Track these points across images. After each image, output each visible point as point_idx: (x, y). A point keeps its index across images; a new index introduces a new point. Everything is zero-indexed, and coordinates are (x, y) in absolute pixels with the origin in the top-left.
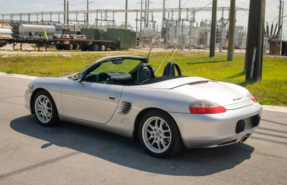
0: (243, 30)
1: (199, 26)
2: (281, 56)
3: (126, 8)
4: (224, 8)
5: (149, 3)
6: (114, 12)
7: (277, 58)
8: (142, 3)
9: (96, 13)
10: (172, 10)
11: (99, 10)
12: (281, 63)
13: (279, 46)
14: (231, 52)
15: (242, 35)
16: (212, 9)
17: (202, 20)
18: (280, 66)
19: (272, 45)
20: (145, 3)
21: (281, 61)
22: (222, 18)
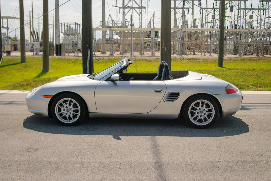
2: (56, 56)
7: (55, 58)
12: (59, 62)
13: (53, 48)
14: (24, 55)
15: (6, 40)
18: (60, 64)
21: (59, 60)
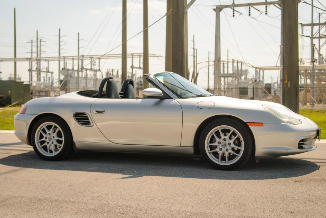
4: (134, 55)
5: (41, 53)
8: (32, 52)
10: (72, 58)
16: (122, 56)
17: (108, 70)
20: (36, 53)
22: (133, 66)
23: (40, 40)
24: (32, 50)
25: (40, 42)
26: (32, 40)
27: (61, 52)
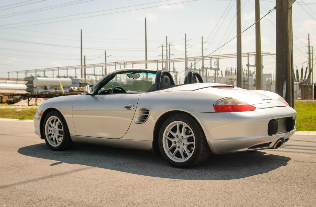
0: (271, 78)
1: (224, 76)
2: (314, 99)
3: (146, 59)
4: (250, 54)
5: (170, 55)
6: (133, 64)
7: (310, 102)
8: (162, 55)
9: (114, 66)
10: (194, 59)
11: (117, 62)
12: (315, 107)
13: (311, 89)
15: (271, 83)
16: (237, 56)
17: (227, 68)
18: (313, 110)
19: (303, 90)
20: (166, 56)
21: (314, 105)
22: (248, 64)
23: (170, 44)
24: (162, 53)
25: (170, 46)
26: (163, 45)
27: (187, 54)
